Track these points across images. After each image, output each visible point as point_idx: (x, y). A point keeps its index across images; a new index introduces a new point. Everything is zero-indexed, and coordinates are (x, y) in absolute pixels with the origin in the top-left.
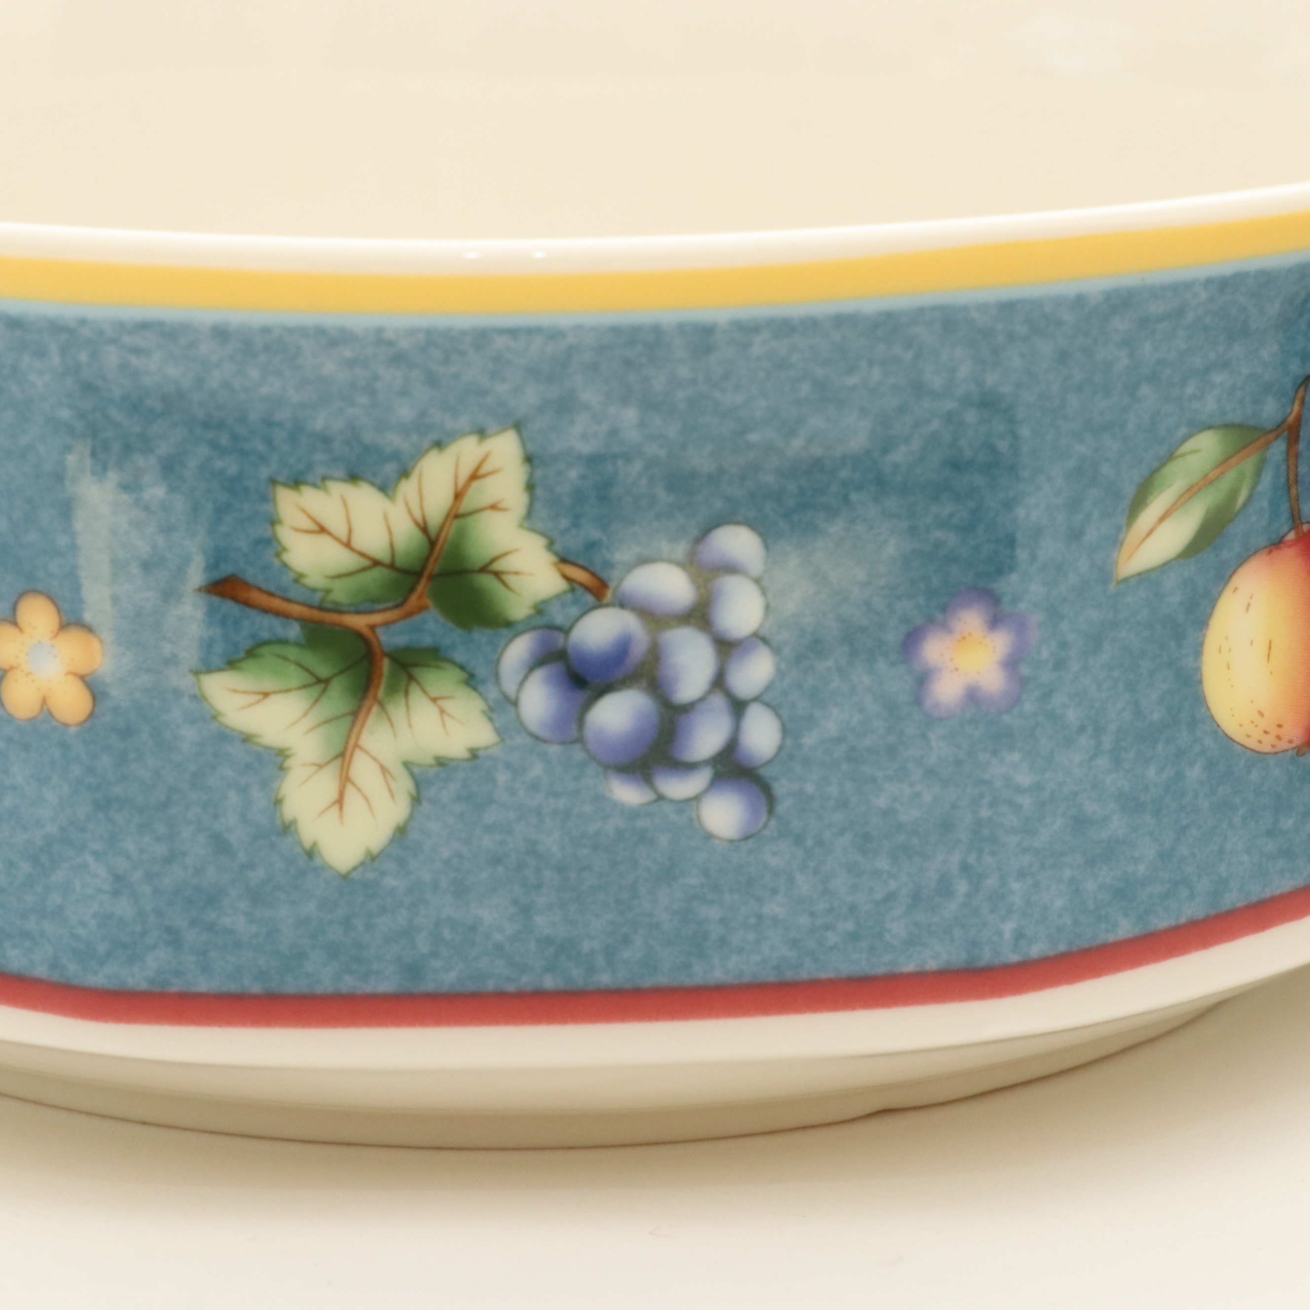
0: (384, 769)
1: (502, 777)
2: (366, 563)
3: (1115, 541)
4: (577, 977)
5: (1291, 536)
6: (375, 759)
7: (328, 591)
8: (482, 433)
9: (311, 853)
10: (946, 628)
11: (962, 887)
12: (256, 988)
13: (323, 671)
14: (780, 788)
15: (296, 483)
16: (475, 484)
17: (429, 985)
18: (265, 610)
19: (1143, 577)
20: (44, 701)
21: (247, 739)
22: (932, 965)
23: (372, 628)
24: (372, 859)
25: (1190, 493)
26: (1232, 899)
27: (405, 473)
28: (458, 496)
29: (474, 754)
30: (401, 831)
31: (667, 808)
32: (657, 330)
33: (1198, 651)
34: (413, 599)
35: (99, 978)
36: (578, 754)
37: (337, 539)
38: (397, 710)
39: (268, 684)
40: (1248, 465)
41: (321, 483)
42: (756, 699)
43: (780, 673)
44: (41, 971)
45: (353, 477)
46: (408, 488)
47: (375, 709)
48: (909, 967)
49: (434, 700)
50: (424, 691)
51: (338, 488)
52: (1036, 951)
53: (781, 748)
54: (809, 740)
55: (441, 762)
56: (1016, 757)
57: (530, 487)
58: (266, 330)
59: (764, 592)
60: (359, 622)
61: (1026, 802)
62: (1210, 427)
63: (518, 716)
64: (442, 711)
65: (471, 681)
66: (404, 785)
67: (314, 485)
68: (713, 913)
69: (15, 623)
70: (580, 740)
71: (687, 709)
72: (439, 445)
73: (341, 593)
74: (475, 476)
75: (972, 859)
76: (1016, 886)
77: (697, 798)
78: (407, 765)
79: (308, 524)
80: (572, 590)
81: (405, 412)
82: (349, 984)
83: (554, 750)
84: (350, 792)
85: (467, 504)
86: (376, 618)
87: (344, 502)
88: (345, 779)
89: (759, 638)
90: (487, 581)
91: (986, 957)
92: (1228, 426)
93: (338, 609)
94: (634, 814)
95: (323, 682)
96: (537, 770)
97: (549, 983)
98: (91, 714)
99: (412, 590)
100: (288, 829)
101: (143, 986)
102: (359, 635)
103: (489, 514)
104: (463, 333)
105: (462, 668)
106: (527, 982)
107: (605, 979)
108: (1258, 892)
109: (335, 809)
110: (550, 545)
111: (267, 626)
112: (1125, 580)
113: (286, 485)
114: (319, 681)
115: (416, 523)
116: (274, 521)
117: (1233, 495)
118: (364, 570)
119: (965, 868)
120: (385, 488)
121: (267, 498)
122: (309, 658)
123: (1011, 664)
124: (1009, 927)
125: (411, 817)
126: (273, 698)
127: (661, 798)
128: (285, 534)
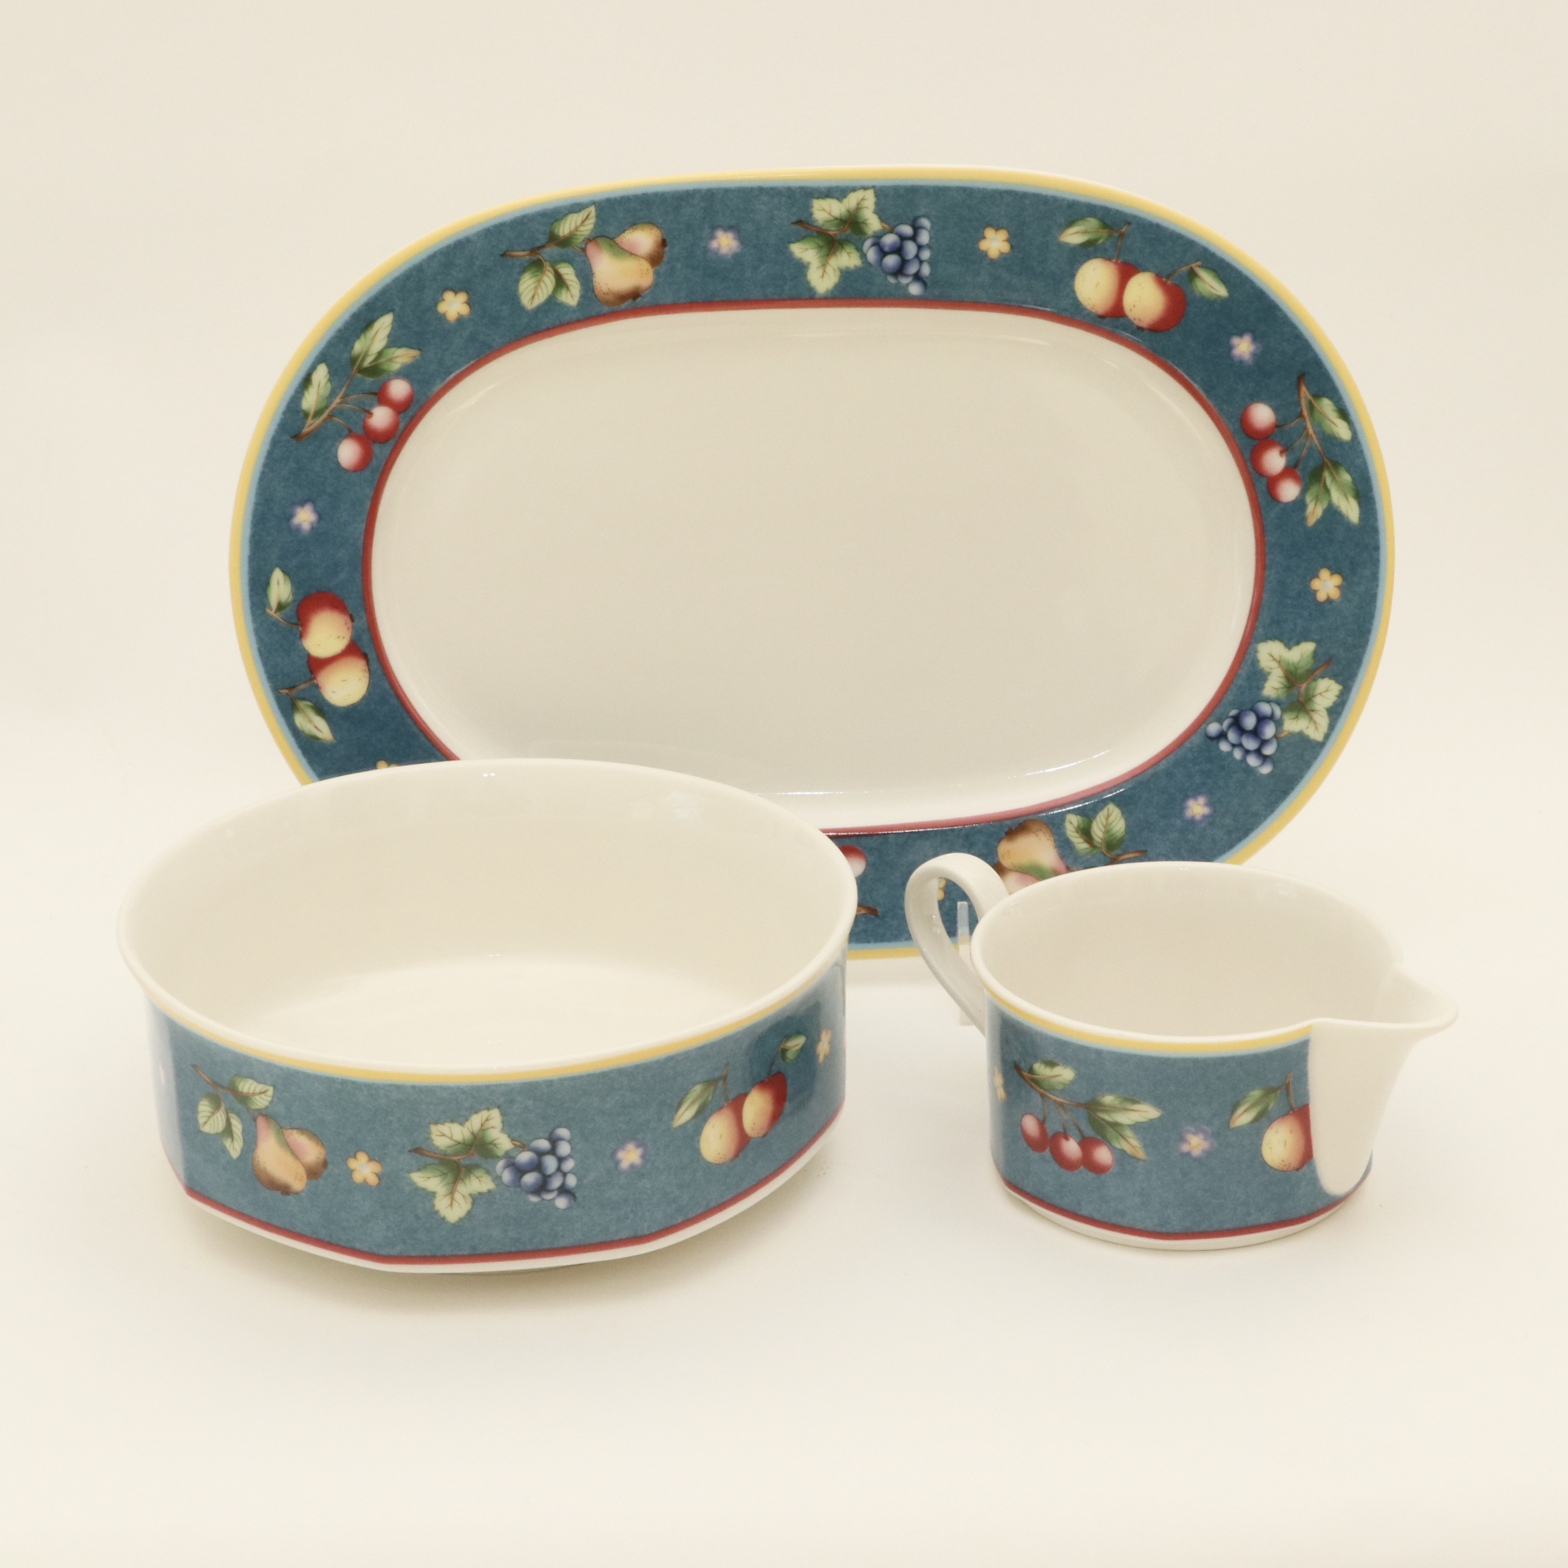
0: (464, 1196)
1: (498, 1196)
2: (456, 1143)
3: (672, 1119)
4: (521, 1248)
5: (726, 1104)
6: (461, 1194)
7: (446, 1151)
8: (488, 1109)
9: (443, 1219)
10: (623, 1149)
11: (631, 1216)
12: (428, 1254)
13: (446, 1171)
14: (577, 1195)
15: (436, 1123)
16: (487, 1122)
17: (478, 1252)
18: (427, 1156)
19: (681, 1127)
20: (365, 1179)
21: (424, 1189)
22: (624, 1237)
23: (459, 1160)
24: (461, 1220)
25: (693, 1103)
26: (713, 1204)
27: (467, 1120)
28: (482, 1125)
29: (490, 1191)
30: (469, 1213)
31: (545, 1202)
32: (537, 1083)
33: (699, 1142)
34: (471, 1152)
35: (383, 1252)
36: (519, 1190)
37: (449, 1138)
38: (467, 1181)
39: (429, 1175)
40: (711, 1089)
41: (443, 1123)
42: (570, 1172)
43: (576, 1165)
44: (365, 1249)
45: (452, 1121)
46: (468, 1124)
47: (461, 1181)
48: (617, 1238)
49: (478, 1178)
50: (474, 1175)
51: (448, 1125)
52: (654, 1230)
53: (577, 1184)
54: (585, 1182)
55: (480, 1194)
56: (645, 1180)
57: (503, 1122)
58: (426, 1087)
59: (570, 1144)
60: (455, 1158)
61: (649, 1191)
62: (699, 1083)
63: (501, 1181)
64: (480, 1180)
65: (488, 1172)
66: (470, 1200)
67: (441, 1124)
68: (560, 1228)
69: (356, 1159)
70: (520, 1186)
71: (550, 1176)
72: (476, 1112)
73: (449, 1151)
74: (487, 1120)
75: (634, 1209)
76: (647, 1214)
77: (554, 1199)
78: (470, 1195)
79: (440, 1134)
80: (516, 1147)
81: (467, 1105)
82: (455, 1252)
83: (512, 1189)
84: (454, 1202)
85: (484, 1127)
86: (459, 1157)
87: (450, 1128)
88: (452, 1199)
89: (570, 1156)
90: (491, 1146)
91: (639, 1233)
92: (705, 1082)
93: (449, 1155)
94: (535, 1204)
95: (445, 1174)
96: (507, 1194)
97: (513, 1249)
98: (379, 1184)
99: (470, 1149)
100: (437, 1212)
101: (396, 1254)
102: (455, 1162)
103: (491, 1129)
104: (482, 1086)
105: (485, 1169)
106: (507, 1249)
107: (529, 1247)
108: (720, 1201)
109: (450, 1208)
110: (509, 1136)
111: (429, 1160)
112: (676, 1128)
113: (433, 1124)
114: (444, 1174)
115: (471, 1132)
116: (430, 1133)
117: (708, 1098)
118: (456, 1145)
119: (632, 1211)
120: (462, 1124)
121: (428, 1127)
122: (442, 1168)
123: (643, 1157)
124: (646, 1225)
125: (472, 1208)
126: (431, 1179)
127: (543, 1200)
128: (433, 1137)
